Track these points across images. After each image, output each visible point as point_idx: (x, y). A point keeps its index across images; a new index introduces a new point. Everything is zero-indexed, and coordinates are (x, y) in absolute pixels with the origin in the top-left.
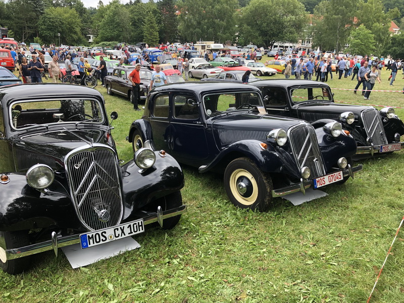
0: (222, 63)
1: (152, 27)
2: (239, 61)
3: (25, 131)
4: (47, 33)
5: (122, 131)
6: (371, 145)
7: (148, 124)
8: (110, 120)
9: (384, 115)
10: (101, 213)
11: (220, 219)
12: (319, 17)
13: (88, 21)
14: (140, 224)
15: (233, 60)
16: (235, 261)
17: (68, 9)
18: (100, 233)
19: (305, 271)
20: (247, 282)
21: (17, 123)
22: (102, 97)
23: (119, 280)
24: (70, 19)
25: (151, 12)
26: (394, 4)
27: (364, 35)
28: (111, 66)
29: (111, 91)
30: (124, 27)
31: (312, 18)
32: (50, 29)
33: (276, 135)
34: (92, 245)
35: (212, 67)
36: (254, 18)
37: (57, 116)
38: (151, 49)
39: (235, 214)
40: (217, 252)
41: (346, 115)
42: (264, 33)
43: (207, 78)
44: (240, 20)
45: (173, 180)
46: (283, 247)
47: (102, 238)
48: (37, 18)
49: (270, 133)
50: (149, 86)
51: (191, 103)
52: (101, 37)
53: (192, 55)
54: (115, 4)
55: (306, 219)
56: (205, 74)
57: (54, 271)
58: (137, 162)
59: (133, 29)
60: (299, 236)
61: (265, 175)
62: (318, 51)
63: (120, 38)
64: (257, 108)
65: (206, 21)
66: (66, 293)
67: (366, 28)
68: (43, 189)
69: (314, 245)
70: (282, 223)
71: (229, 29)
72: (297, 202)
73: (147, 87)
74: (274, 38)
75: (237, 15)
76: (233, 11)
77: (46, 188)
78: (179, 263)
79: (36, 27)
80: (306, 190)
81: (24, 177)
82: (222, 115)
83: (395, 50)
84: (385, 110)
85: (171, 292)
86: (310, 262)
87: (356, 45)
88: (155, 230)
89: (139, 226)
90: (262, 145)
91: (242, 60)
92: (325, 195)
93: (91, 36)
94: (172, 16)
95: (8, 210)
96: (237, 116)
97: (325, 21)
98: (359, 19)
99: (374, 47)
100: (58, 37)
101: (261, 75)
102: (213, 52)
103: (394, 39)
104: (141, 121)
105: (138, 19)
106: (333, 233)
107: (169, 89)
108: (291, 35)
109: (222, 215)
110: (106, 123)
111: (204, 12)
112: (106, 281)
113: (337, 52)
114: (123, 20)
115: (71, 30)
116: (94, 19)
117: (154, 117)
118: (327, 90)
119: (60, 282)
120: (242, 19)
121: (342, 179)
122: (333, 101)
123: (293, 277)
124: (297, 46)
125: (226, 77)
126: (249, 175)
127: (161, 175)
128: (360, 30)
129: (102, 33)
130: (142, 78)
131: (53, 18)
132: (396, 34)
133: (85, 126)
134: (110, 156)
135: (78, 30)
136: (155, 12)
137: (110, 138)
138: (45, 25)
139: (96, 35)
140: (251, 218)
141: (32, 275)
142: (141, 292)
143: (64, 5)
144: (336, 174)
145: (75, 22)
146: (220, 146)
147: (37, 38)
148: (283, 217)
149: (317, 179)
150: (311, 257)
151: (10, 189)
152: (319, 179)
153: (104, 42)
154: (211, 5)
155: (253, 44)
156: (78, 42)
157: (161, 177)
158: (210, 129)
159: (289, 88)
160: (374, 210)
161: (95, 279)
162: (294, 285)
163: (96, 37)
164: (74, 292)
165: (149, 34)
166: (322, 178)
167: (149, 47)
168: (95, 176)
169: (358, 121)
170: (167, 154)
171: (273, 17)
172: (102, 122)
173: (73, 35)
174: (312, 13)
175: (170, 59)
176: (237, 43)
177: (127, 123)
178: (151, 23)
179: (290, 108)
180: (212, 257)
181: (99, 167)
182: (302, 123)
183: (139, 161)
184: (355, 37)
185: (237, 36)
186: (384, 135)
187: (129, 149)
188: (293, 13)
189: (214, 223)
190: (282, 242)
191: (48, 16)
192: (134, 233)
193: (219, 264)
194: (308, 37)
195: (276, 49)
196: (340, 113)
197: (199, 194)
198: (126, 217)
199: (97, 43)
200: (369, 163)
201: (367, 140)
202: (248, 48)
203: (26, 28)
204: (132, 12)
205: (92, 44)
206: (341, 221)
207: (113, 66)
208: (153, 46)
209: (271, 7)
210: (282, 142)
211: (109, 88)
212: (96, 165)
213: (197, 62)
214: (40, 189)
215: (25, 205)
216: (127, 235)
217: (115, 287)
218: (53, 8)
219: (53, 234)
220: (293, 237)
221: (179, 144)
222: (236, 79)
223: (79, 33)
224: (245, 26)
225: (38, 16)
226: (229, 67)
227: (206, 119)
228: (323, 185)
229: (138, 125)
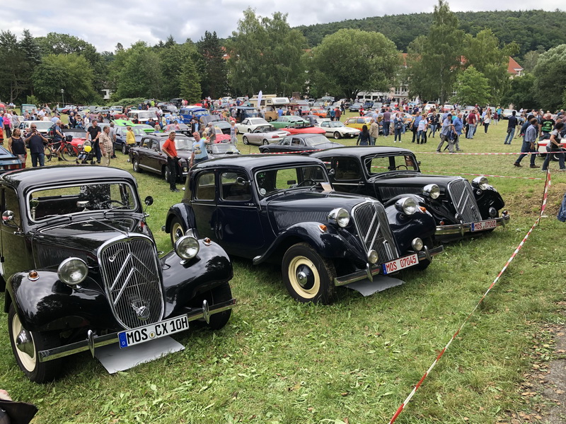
0: (287, 123)
1: (191, 77)
2: (311, 120)
3: (45, 224)
4: (45, 89)
5: (155, 219)
6: (459, 223)
7: (189, 208)
8: (144, 205)
9: (476, 186)
10: (140, 310)
11: (277, 315)
12: (415, 57)
13: (103, 71)
14: (184, 320)
15: (301, 119)
16: (291, 356)
17: (75, 56)
18: (140, 331)
19: (365, 360)
20: (302, 374)
21: (36, 214)
22: (134, 180)
23: (163, 381)
24: (77, 70)
25: (189, 58)
26: (515, 36)
27: (475, 80)
28: (138, 133)
29: (138, 167)
30: (152, 77)
31: (406, 58)
32: (50, 84)
33: (336, 216)
34: (131, 344)
35: (275, 129)
36: (329, 61)
37: (81, 204)
38: (190, 107)
39: (295, 309)
40: (271, 349)
41: (428, 188)
42: (343, 80)
43: (268, 144)
44: (310, 64)
45: (220, 272)
46: (345, 340)
47: (142, 336)
48: (31, 69)
49: (331, 213)
50: (189, 158)
51: (241, 182)
52: (122, 93)
53: (247, 113)
54: (139, 47)
55: (375, 310)
56: (265, 140)
57: (89, 377)
58: (178, 252)
59: (165, 80)
60: (364, 327)
61: (326, 262)
62: (417, 101)
63: (148, 93)
64: (320, 185)
65: (265, 66)
66: (105, 396)
67: (477, 70)
68: (75, 285)
69: (379, 336)
70: (347, 316)
71: (296, 77)
72: (367, 292)
73: (187, 160)
74: (356, 86)
75: (308, 57)
76: (300, 52)
77: (79, 284)
78: (229, 362)
79: (30, 82)
80: (374, 277)
81: (56, 275)
82: (279, 194)
83: (518, 97)
84: (477, 180)
85: (220, 388)
86: (372, 352)
87: (465, 93)
88: (200, 331)
89: (183, 322)
90: (321, 227)
91: (314, 119)
92: (401, 283)
93: (108, 91)
94: (218, 62)
95: (39, 309)
96: (297, 195)
97: (423, 62)
98: (467, 58)
99: (489, 95)
100: (60, 94)
101: (340, 137)
102: (276, 109)
103: (515, 82)
104: (181, 206)
105: (173, 67)
106: (402, 322)
107: (215, 166)
108: (379, 82)
109: (280, 312)
110: (140, 210)
111: (262, 54)
112: (148, 382)
113: (442, 102)
114: (151, 68)
115: (79, 84)
116: (111, 68)
117: (198, 200)
118: (411, 157)
119: (97, 387)
120: (314, 63)
121: (417, 263)
122: (419, 171)
123: (351, 367)
124: (390, 95)
125: (292, 142)
126: (309, 263)
127: (206, 266)
128: (469, 72)
129: (123, 87)
130: (180, 148)
131: (53, 69)
132: (519, 75)
133: (114, 214)
134: (148, 247)
135: (88, 83)
136: (195, 57)
137: (144, 227)
138: (42, 79)
139: (114, 90)
140: (313, 311)
141: (64, 383)
142: (187, 390)
143: (69, 50)
144: (409, 257)
145: (85, 73)
146: (277, 232)
147: (32, 96)
148: (349, 309)
149: (387, 264)
150: (374, 347)
151: (37, 287)
152: (389, 263)
153: (125, 99)
154: (270, 45)
155: (330, 95)
156: (88, 100)
157: (206, 269)
158: (264, 212)
159: (363, 158)
160: (452, 296)
161: (136, 382)
162: (351, 374)
163: (115, 92)
164: (114, 395)
165: (187, 87)
166: (392, 262)
167: (188, 104)
168: (132, 269)
169: (445, 195)
170: (212, 242)
171: (355, 58)
172: (135, 209)
173: (81, 91)
174: (405, 51)
175: (218, 121)
176: (308, 95)
177: (162, 209)
178: (191, 71)
179: (366, 183)
180: (266, 354)
181: (136, 259)
182: (368, 200)
183: (181, 251)
184: (464, 82)
185: (307, 85)
186: (477, 210)
187: (167, 242)
188: (379, 52)
189: (270, 320)
190: (345, 334)
191: (46, 66)
192: (177, 331)
193: (273, 359)
194: (403, 83)
195: (361, 100)
196: (423, 185)
197: (254, 291)
198: (167, 315)
199: (116, 100)
200: (461, 245)
201: (456, 217)
202: (323, 101)
203: (16, 83)
204: (163, 57)
205: (108, 102)
206: (413, 310)
207: (140, 132)
208: (194, 103)
209: (351, 46)
210: (344, 222)
211: (136, 164)
212: (133, 257)
213: (254, 123)
214: (72, 285)
215: (55, 304)
216: (170, 333)
217: (158, 388)
218: (54, 55)
219: (89, 332)
220: (357, 328)
221: (229, 232)
222: (306, 145)
223: (90, 88)
224: (318, 72)
225: (32, 66)
226: (297, 128)
227: (260, 200)
228: (394, 271)
229: (178, 210)
